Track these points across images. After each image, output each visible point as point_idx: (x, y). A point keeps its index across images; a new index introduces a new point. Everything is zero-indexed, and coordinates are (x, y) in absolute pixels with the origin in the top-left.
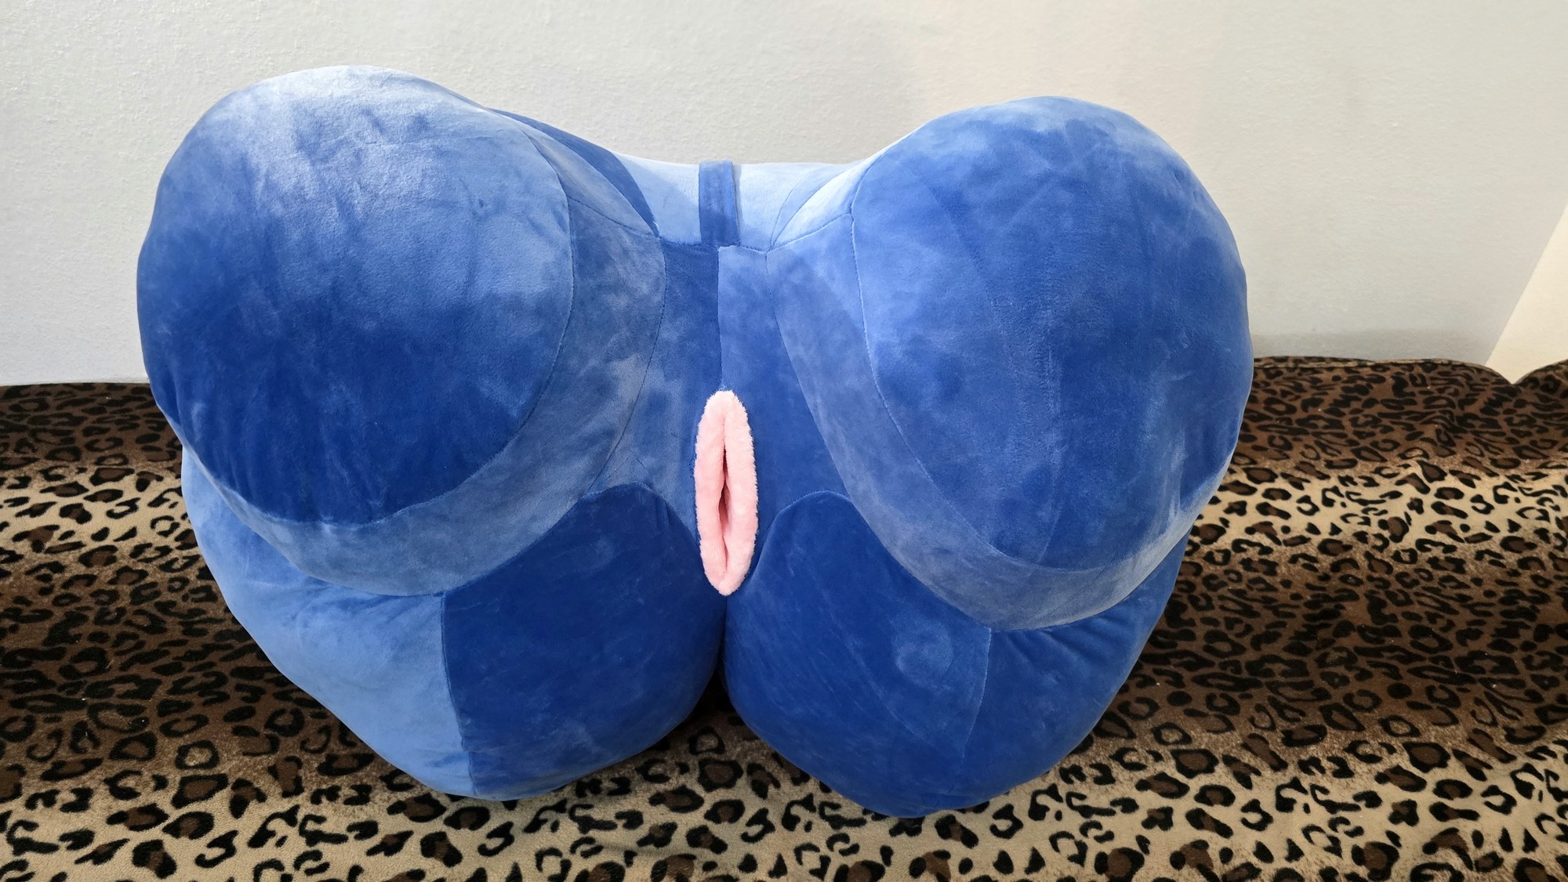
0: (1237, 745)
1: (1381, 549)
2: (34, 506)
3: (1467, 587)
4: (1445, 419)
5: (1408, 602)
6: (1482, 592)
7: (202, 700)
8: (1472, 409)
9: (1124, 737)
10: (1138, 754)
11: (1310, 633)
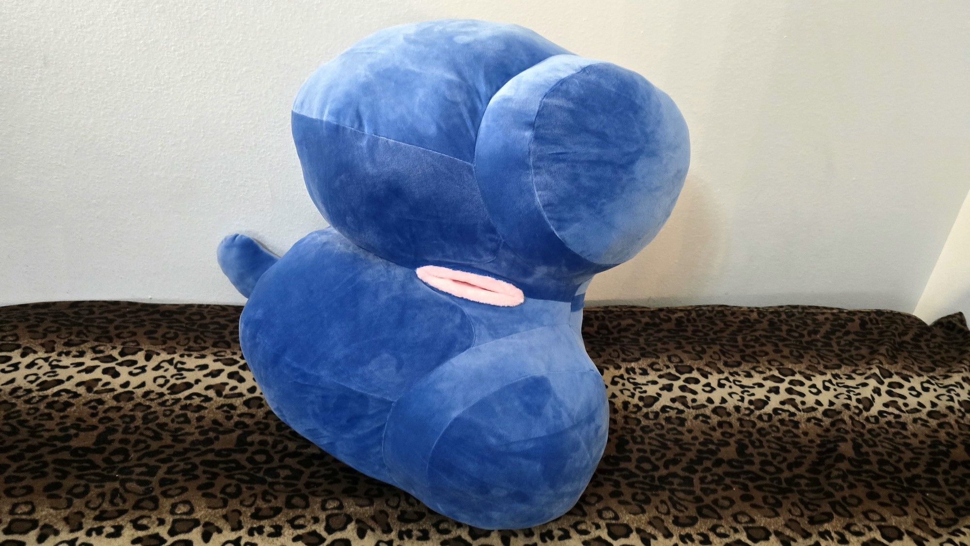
0: (782, 525)
1: (858, 415)
2: (88, 367)
3: (909, 438)
4: (891, 343)
5: (875, 445)
6: (918, 441)
7: (184, 478)
8: (907, 338)
9: (716, 518)
10: (725, 528)
11: (821, 462)
